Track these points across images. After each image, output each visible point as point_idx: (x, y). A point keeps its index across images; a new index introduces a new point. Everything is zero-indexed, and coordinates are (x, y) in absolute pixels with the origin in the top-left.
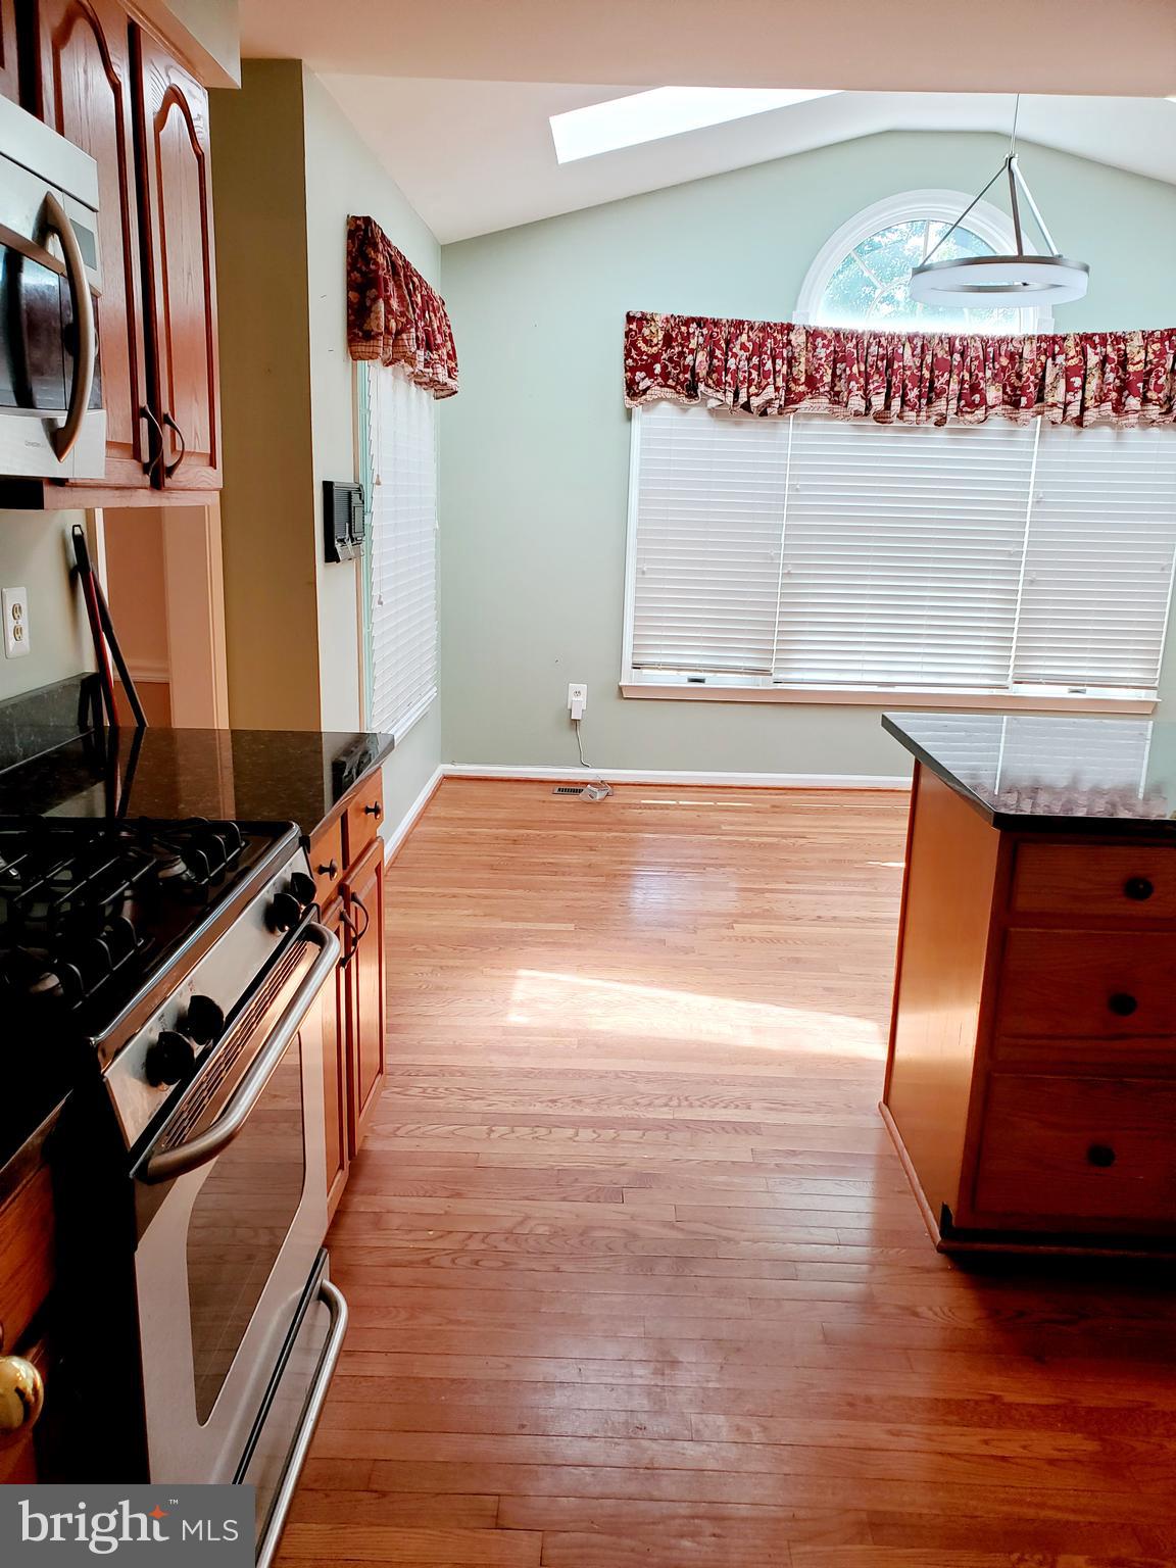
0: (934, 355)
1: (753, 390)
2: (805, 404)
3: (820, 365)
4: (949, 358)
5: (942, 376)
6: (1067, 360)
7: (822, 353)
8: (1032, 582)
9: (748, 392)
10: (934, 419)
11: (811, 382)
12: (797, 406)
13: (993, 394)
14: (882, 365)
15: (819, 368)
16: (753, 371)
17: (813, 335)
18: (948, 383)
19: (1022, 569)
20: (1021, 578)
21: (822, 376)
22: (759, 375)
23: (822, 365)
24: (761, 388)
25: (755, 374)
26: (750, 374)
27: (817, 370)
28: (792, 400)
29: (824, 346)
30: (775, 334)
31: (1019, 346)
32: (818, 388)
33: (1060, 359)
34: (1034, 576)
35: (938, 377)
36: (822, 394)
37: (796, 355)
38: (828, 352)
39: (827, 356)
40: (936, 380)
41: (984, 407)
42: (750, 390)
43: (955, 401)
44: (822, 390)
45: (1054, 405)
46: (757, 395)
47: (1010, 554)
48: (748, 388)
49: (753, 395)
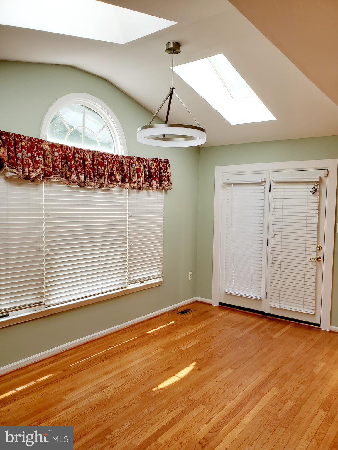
0: (97, 160)
1: (31, 169)
2: (52, 178)
3: (57, 160)
4: (103, 161)
5: (101, 168)
6: (136, 166)
7: (57, 154)
8: (130, 246)
9: (29, 170)
10: (98, 185)
11: (54, 167)
12: (49, 178)
13: (118, 177)
14: (81, 161)
15: (56, 161)
16: (29, 160)
17: (52, 146)
18: (104, 171)
19: (127, 241)
20: (127, 245)
21: (58, 165)
22: (32, 162)
23: (58, 160)
24: (35, 168)
25: (30, 162)
26: (29, 161)
27: (55, 162)
28: (47, 175)
29: (57, 151)
30: (37, 144)
31: (121, 159)
32: (56, 170)
33: (134, 165)
34: (131, 244)
35: (100, 168)
36: (58, 173)
37: (46, 154)
38: (59, 154)
39: (59, 156)
40: (99, 170)
41: (116, 182)
42: (30, 169)
43: (107, 179)
44: (58, 171)
45: (135, 182)
46: (33, 172)
47: (124, 236)
48: (28, 168)
49: (31, 171)
